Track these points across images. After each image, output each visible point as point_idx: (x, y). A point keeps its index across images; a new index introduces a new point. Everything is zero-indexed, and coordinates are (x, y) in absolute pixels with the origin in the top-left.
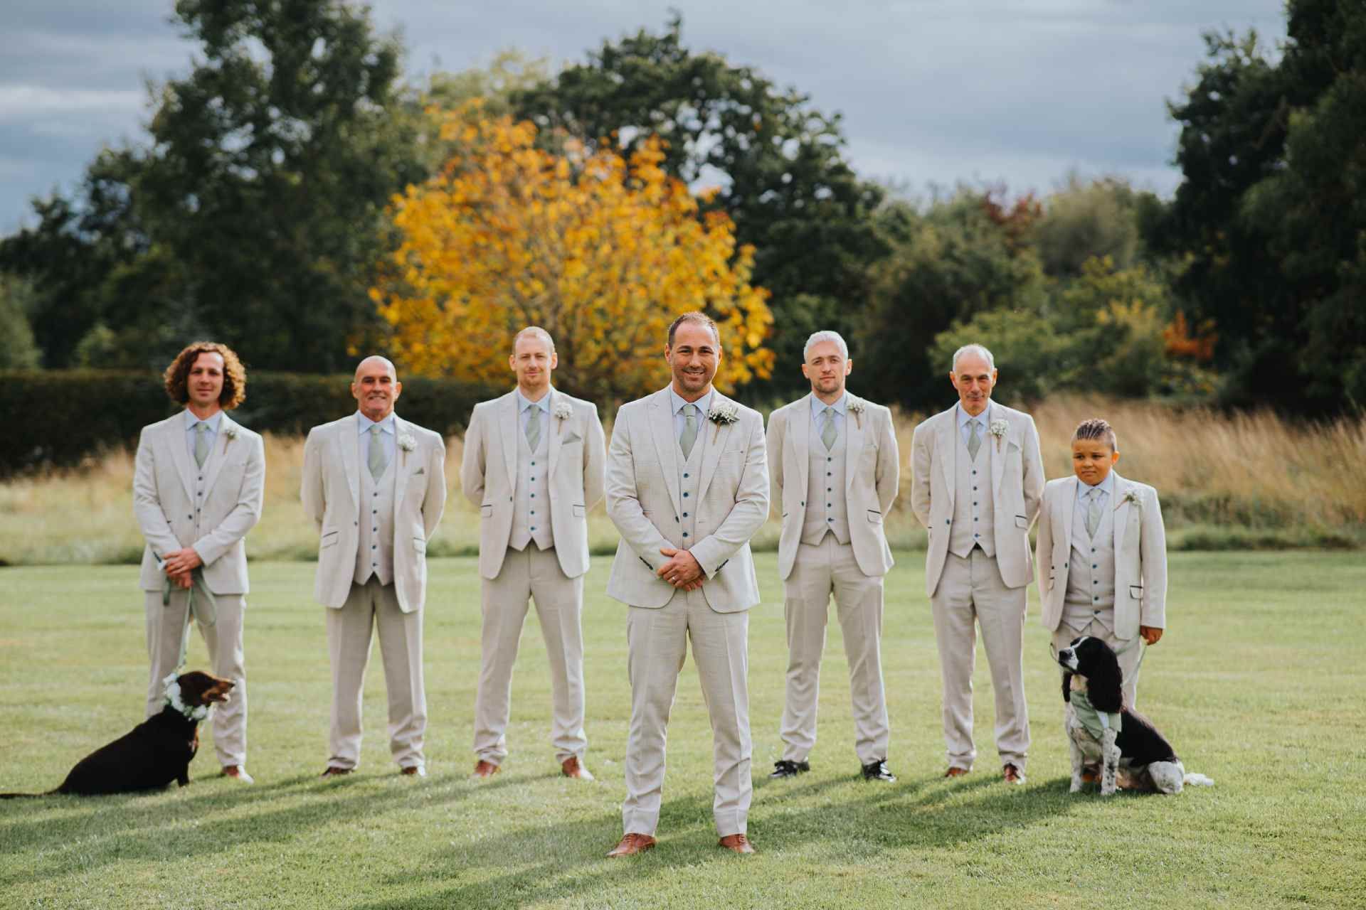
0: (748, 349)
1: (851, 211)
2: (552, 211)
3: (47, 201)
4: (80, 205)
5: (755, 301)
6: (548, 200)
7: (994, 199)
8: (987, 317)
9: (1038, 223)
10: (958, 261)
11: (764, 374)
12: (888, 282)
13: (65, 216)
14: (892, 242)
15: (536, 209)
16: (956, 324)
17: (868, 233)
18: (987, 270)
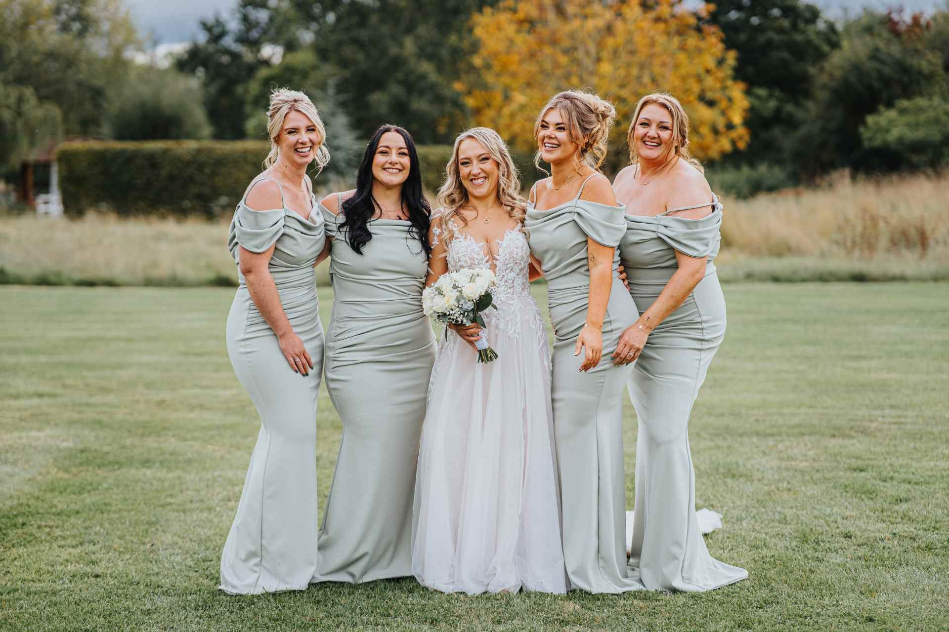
0: (730, 126)
1: (794, 26)
2: (590, 24)
3: (211, 21)
4: (234, 25)
5: (737, 91)
6: (586, 17)
7: (895, 17)
8: (904, 103)
9: (927, 35)
10: (882, 62)
11: (742, 145)
12: (824, 79)
13: (223, 34)
14: (826, 48)
15: (575, 24)
16: (882, 108)
17: (809, 42)
18: (904, 69)
